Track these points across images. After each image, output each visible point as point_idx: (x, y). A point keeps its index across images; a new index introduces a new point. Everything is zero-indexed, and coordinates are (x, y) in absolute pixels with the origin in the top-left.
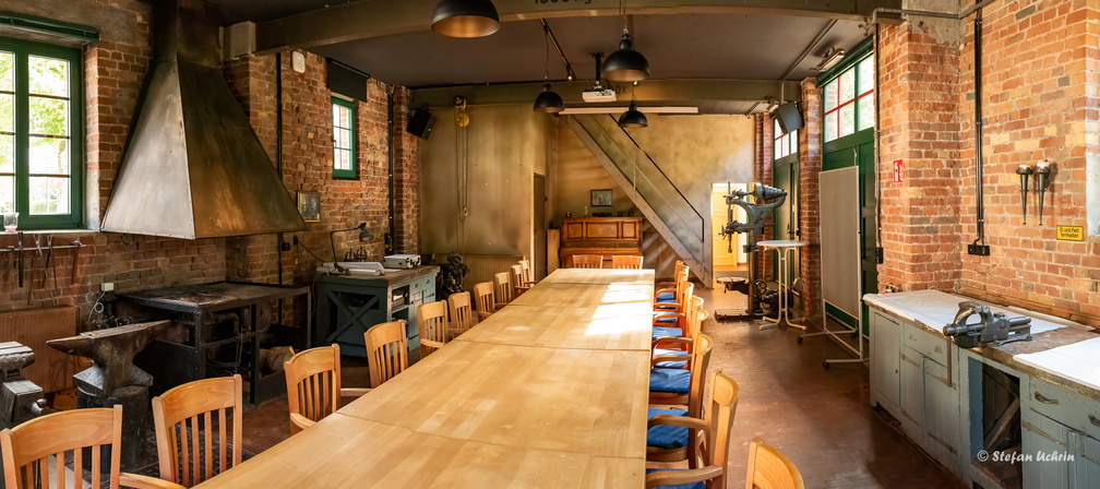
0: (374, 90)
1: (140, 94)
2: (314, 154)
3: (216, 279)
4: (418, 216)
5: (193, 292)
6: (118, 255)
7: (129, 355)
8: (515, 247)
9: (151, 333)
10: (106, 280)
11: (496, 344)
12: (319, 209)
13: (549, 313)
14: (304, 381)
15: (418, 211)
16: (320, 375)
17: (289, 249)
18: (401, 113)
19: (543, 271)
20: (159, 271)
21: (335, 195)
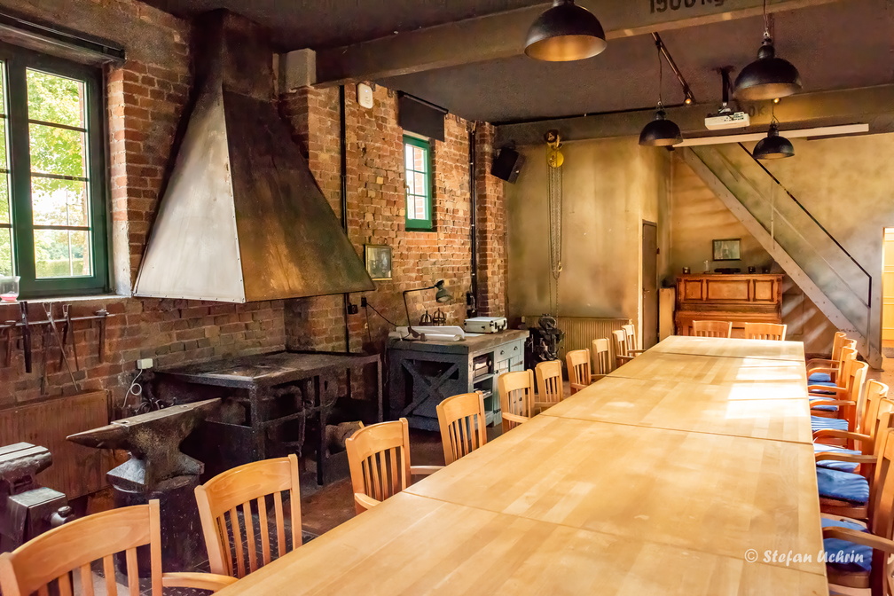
0: (454, 128)
1: (178, 128)
2: (384, 202)
3: (274, 348)
4: (505, 272)
5: (246, 364)
6: (158, 324)
7: (174, 441)
8: (619, 308)
9: (199, 415)
10: (143, 356)
11: (593, 421)
12: (390, 266)
13: (658, 389)
14: (369, 458)
15: (506, 267)
16: (387, 452)
17: (356, 312)
18: (483, 154)
19: (654, 337)
20: (207, 342)
21: (409, 249)
